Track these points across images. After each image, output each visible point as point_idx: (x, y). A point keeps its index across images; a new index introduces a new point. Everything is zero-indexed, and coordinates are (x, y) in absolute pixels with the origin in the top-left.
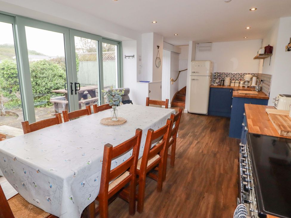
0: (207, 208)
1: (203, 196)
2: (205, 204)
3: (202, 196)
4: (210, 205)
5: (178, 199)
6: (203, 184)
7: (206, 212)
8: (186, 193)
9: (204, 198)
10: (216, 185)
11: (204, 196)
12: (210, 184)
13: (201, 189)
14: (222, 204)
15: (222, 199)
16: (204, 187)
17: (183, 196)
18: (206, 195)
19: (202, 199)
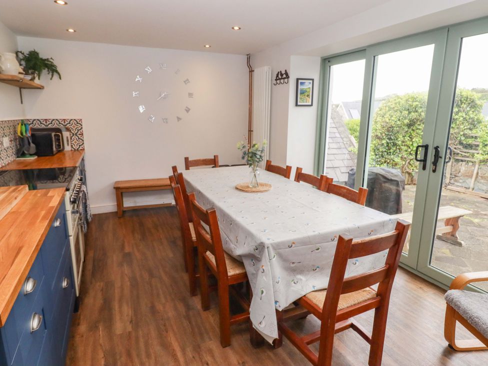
0: (121, 312)
1: (132, 323)
2: (125, 315)
3: (134, 322)
4: (117, 317)
5: (163, 300)
6: (142, 345)
7: (120, 307)
8: (159, 313)
9: (131, 322)
10: (118, 357)
11: (131, 325)
12: (129, 355)
13: (141, 332)
14: (100, 329)
15: (101, 336)
16: (137, 338)
17: (159, 307)
18: (129, 328)
19: (132, 319)
